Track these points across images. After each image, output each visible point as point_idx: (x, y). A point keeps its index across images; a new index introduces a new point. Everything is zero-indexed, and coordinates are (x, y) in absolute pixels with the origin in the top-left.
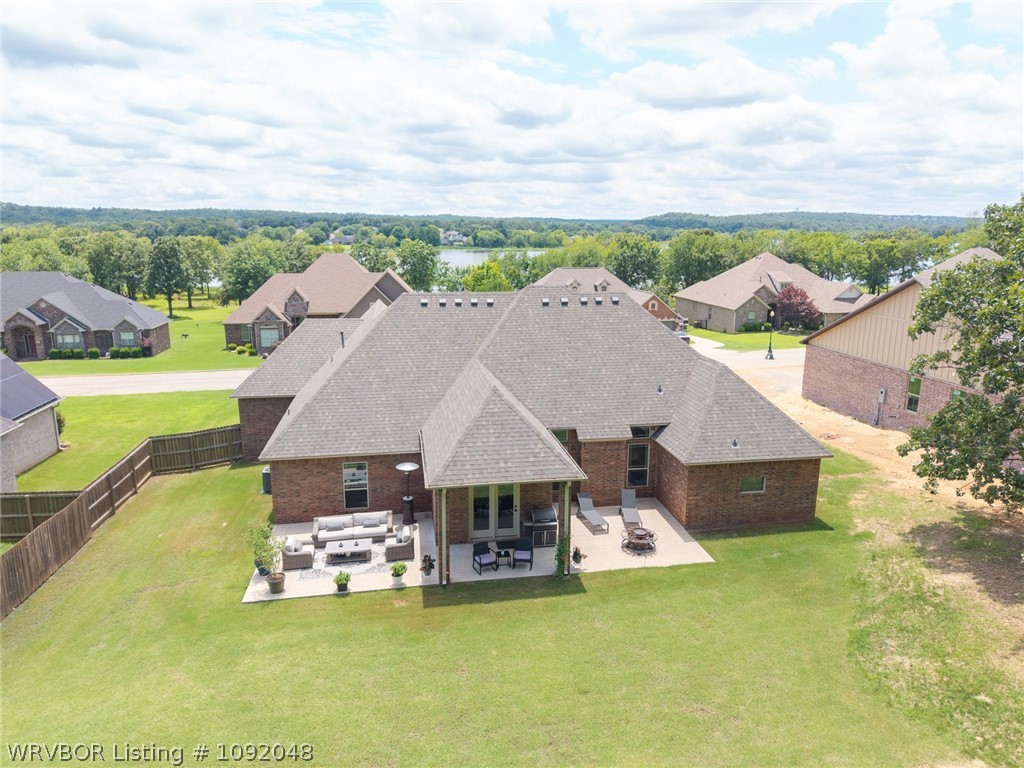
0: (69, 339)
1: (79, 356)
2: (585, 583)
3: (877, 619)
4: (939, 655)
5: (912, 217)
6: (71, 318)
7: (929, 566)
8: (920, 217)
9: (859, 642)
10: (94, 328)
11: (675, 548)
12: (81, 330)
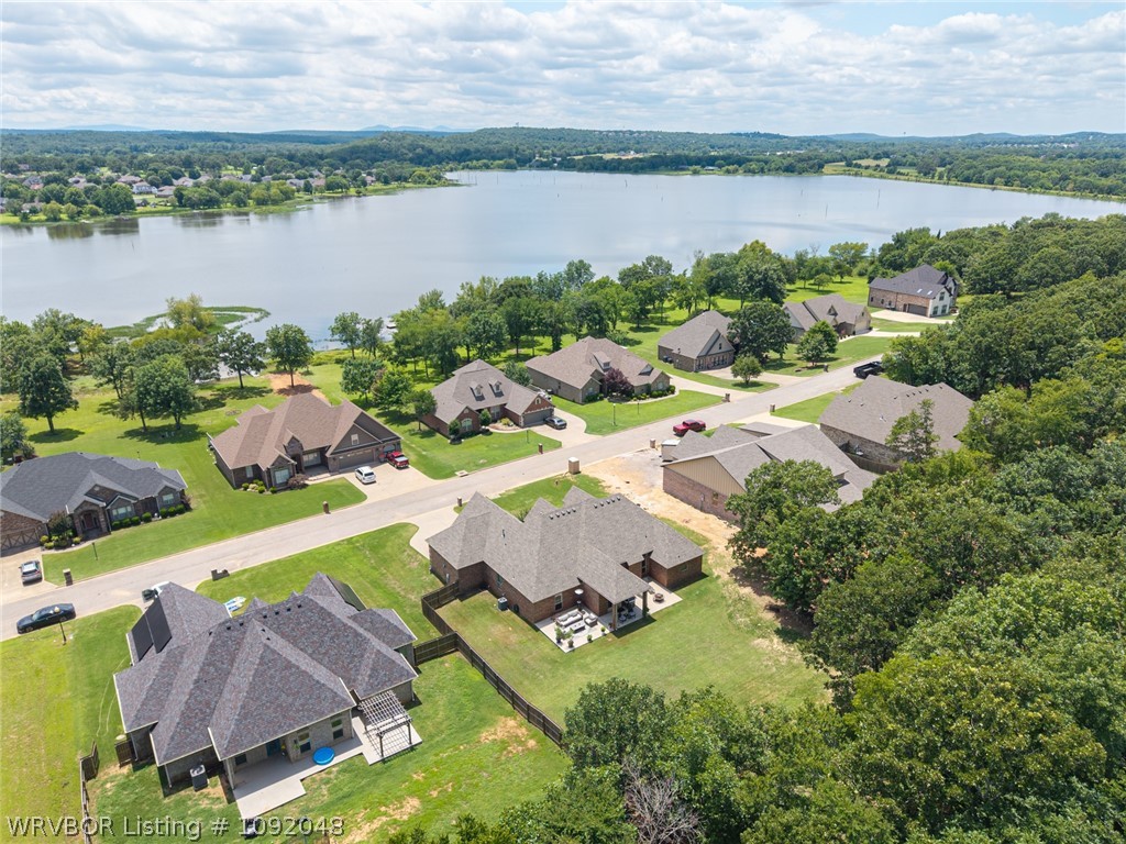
0: (122, 511)
1: (136, 523)
2: (655, 618)
3: (732, 609)
4: (749, 616)
5: (624, 132)
6: (122, 494)
7: (740, 585)
8: (631, 133)
9: (730, 616)
10: (142, 498)
11: (672, 599)
12: (133, 502)
